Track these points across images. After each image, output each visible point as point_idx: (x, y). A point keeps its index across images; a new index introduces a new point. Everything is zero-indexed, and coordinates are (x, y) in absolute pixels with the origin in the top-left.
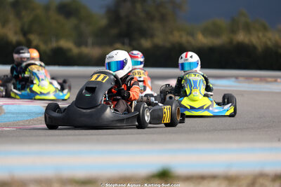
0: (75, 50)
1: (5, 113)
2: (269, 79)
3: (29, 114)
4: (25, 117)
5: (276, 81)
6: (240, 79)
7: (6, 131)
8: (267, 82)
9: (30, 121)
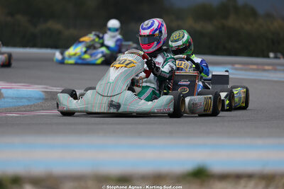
1: (4, 98)
2: (267, 67)
3: (29, 99)
4: (26, 103)
6: (237, 66)
7: (9, 117)
8: (265, 70)
9: (31, 106)
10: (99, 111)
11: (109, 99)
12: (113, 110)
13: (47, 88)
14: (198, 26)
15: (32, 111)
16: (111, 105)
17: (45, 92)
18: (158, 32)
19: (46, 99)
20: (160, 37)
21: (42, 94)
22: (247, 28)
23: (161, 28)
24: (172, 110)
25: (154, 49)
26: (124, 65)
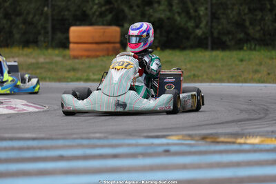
10: (106, 110)
11: (115, 98)
12: (120, 109)
16: (118, 104)
18: (145, 34)
20: (147, 39)
23: (149, 30)
24: (172, 107)
25: (141, 49)
26: (124, 66)
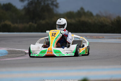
0: (12, 25)
5: (103, 38)
6: (88, 37)
8: (100, 38)
9: (3, 57)
13: (8, 49)
14: (69, 21)
15: (3, 59)
17: (8, 50)
19: (9, 54)
21: (7, 51)
22: (90, 21)
